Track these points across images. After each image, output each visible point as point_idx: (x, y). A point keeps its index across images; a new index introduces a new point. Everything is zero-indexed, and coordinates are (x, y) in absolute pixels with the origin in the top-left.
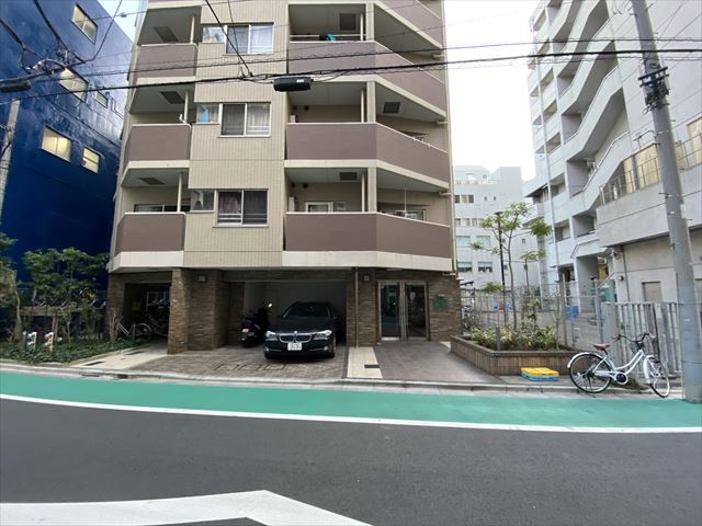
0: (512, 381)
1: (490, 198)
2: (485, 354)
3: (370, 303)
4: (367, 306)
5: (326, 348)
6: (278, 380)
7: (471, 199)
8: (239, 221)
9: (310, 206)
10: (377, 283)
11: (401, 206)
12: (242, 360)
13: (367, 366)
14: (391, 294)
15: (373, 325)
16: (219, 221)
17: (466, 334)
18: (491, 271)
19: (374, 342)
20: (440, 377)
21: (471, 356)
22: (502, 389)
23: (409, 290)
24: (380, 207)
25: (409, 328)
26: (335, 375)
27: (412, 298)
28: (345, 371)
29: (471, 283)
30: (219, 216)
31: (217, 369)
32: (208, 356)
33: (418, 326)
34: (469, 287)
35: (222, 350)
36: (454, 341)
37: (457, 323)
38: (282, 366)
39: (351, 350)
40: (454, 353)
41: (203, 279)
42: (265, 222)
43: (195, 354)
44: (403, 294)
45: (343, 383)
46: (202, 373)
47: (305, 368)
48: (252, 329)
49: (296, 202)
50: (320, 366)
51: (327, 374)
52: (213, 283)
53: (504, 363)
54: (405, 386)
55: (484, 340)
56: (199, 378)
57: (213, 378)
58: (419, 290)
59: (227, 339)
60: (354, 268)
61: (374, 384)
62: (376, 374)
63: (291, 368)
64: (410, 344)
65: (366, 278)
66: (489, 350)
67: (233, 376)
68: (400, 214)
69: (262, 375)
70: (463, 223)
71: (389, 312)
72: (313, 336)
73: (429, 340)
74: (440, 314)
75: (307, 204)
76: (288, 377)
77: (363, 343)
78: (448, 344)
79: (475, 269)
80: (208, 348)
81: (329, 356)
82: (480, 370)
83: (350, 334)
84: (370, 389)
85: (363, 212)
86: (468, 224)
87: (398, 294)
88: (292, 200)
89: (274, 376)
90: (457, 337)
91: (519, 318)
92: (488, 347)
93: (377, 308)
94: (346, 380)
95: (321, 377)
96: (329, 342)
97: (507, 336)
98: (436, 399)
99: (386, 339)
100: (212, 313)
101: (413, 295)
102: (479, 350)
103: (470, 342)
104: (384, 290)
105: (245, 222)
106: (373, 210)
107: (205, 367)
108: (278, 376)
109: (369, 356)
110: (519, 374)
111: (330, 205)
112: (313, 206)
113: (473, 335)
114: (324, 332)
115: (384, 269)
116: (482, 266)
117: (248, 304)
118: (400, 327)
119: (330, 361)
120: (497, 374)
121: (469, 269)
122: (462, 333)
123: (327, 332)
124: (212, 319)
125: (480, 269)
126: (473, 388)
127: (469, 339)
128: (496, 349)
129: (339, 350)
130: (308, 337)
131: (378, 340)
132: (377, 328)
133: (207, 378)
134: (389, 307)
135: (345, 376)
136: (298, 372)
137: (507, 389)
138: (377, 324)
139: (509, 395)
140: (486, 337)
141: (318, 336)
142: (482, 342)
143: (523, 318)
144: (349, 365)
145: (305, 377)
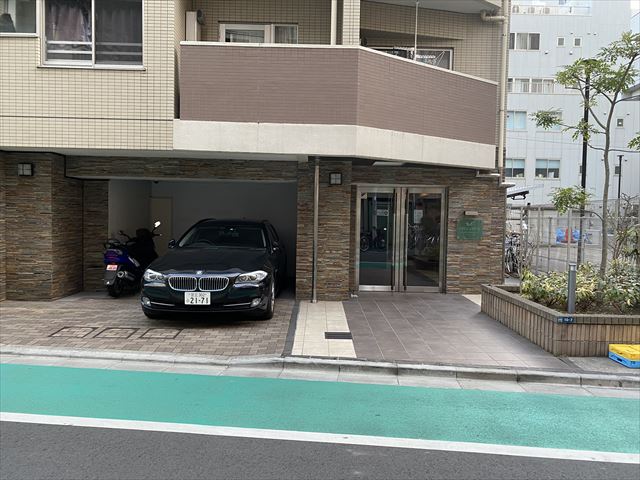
0: (592, 367)
1: (569, 42)
2: (546, 318)
3: (341, 224)
4: (336, 229)
5: (255, 303)
6: (165, 357)
7: (535, 41)
8: (88, 57)
9: (228, 32)
10: (354, 187)
11: (408, 39)
12: (102, 319)
13: (329, 336)
14: (380, 212)
15: (345, 264)
16: (49, 56)
17: (509, 283)
18: (556, 175)
19: (345, 294)
20: (461, 358)
21: (518, 320)
22: (573, 381)
23: (414, 203)
24: (366, 38)
25: (408, 270)
26: (269, 351)
27: (417, 220)
28: (290, 342)
29: (524, 194)
30: (49, 47)
31: (55, 335)
32: (41, 311)
33: (426, 267)
34: (520, 202)
35: (70, 301)
36: (488, 294)
37: (495, 262)
38: (175, 332)
39: (304, 306)
40: (485, 315)
41: (26, 170)
42: (139, 60)
43: (19, 307)
44: (401, 213)
45: (284, 365)
46: (24, 342)
47: (216, 336)
48: (123, 264)
49: (201, 23)
50: (244, 334)
51: (255, 347)
52: (45, 176)
53: (578, 334)
54: (396, 372)
55: (544, 293)
56: (19, 350)
57: (45, 350)
58: (430, 204)
59: (79, 281)
60: (312, 158)
61: (339, 368)
62: (346, 349)
63: (191, 336)
64: (408, 298)
65: (335, 179)
66: (552, 311)
67: (82, 348)
68: (404, 54)
69: (136, 348)
70: (517, 87)
71: (375, 241)
72: (232, 281)
73: (444, 291)
74: (466, 246)
75: (223, 28)
76: (183, 352)
77: (326, 293)
78: (477, 300)
79: (530, 171)
80: (45, 297)
81: (263, 316)
82: (533, 345)
83: (301, 279)
84: (332, 376)
85: (333, 45)
86: (526, 90)
87: (393, 210)
88: (192, 16)
89: (157, 350)
90: (494, 288)
91: (610, 256)
92: (550, 305)
93: (353, 234)
94: (289, 359)
95: (245, 353)
96: (262, 290)
97: (586, 287)
98: (451, 398)
99: (368, 288)
100: (47, 234)
101: (418, 214)
102: (533, 311)
103: (516, 296)
104: (368, 202)
105: (98, 59)
106: (352, 40)
107: (32, 332)
108: (165, 350)
109: (335, 317)
110: (604, 354)
111: (269, 30)
112: (234, 32)
113: (524, 285)
114: (253, 274)
115: (368, 162)
116: (542, 166)
117: (116, 221)
118: (393, 269)
119: (265, 324)
120: (563, 353)
121: (520, 171)
122: (503, 281)
123: (260, 275)
124: (49, 245)
125: (538, 171)
126: (519, 379)
127: (515, 290)
128: (565, 309)
129: (281, 307)
130: (222, 282)
131: (352, 289)
132: (352, 271)
133: (32, 350)
134: (375, 234)
135: (287, 352)
136: (202, 343)
137: (582, 381)
138: (352, 262)
139: (585, 391)
140: (549, 288)
141: (241, 280)
142: (538, 296)
143: (615, 257)
144: (298, 332)
145: (214, 353)
